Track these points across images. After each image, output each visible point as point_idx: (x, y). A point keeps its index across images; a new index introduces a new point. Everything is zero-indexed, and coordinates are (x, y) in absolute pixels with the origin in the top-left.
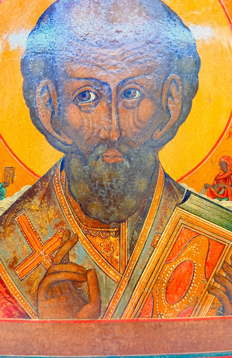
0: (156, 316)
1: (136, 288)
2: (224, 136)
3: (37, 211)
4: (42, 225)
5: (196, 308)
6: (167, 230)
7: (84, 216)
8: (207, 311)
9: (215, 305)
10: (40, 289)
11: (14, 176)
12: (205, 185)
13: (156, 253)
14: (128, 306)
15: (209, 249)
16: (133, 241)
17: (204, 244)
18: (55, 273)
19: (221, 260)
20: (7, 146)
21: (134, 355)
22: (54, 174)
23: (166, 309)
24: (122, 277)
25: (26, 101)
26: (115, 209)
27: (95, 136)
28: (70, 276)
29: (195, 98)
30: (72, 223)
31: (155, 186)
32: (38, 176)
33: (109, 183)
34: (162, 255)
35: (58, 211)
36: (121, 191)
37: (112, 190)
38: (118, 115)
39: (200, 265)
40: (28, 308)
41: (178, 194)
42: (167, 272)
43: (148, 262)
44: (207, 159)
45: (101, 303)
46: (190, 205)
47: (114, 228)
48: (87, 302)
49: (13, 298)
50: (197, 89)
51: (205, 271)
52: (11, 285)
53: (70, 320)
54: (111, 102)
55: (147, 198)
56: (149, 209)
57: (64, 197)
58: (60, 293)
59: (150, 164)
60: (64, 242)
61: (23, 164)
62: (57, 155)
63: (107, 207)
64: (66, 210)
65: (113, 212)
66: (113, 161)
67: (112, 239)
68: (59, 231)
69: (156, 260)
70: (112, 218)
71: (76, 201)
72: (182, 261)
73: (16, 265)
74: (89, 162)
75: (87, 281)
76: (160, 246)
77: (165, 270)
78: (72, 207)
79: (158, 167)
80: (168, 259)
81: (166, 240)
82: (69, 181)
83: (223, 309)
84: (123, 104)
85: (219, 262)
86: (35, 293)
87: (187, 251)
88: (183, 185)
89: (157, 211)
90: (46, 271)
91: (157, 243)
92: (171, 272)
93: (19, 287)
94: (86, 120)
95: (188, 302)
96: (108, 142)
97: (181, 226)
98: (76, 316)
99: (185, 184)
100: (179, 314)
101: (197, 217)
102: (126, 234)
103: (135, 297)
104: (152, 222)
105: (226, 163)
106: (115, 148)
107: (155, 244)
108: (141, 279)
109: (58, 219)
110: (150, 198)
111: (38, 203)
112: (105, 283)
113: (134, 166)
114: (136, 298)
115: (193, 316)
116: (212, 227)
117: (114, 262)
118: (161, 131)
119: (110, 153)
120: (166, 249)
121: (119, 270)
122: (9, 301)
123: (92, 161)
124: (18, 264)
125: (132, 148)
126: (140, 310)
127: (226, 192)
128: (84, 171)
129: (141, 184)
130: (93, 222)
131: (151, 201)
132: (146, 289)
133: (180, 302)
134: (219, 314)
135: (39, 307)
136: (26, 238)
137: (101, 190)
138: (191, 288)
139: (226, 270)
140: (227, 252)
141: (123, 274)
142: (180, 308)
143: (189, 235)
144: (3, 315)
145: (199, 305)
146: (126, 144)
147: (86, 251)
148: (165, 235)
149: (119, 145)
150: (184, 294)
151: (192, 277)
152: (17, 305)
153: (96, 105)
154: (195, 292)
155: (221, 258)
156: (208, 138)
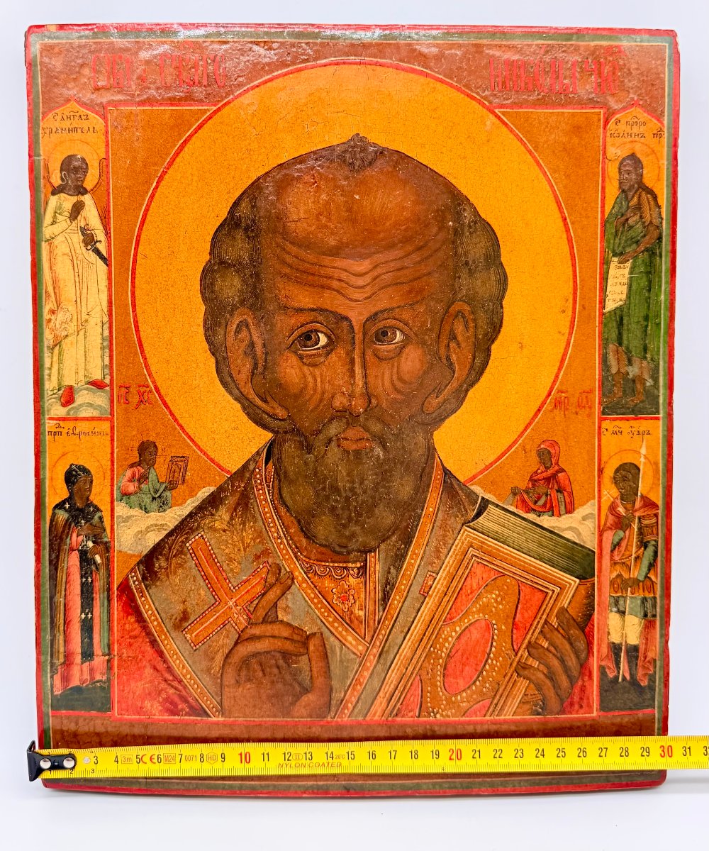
0: (426, 714)
1: (393, 665)
2: (545, 406)
3: (224, 531)
4: (232, 555)
5: (495, 701)
6: (446, 567)
7: (304, 540)
8: (515, 708)
9: (529, 696)
10: (227, 667)
11: (186, 471)
12: (512, 489)
13: (428, 606)
14: (378, 697)
15: (519, 599)
16: (389, 584)
17: (510, 592)
18: (253, 638)
19: (541, 618)
20: (176, 420)
21: (388, 782)
22: (255, 469)
23: (444, 702)
24: (368, 648)
25: (210, 346)
26: (357, 529)
27: (325, 405)
28: (279, 644)
29: (496, 343)
30: (284, 552)
31: (428, 491)
32: (228, 472)
33: (348, 485)
34: (437, 609)
35: (261, 532)
36: (369, 499)
37: (353, 496)
38: (365, 370)
39: (503, 627)
40: (205, 698)
41: (466, 504)
42: (446, 640)
43: (413, 622)
44: (517, 445)
45: (331, 690)
46: (487, 524)
47: (355, 562)
48: (307, 690)
49: (180, 681)
50: (501, 326)
51: (512, 636)
52: (177, 659)
53: (278, 719)
54: (354, 348)
55: (414, 510)
56: (417, 529)
57: (271, 507)
58: (261, 674)
59: (418, 454)
60: (270, 585)
61: (201, 450)
62: (260, 435)
63: (344, 526)
64: (273, 530)
65: (353, 535)
66: (355, 447)
67: (352, 581)
68: (261, 567)
69: (428, 618)
70: (353, 545)
71: (291, 515)
72: (473, 621)
73: (186, 624)
74: (314, 449)
75: (307, 653)
76: (435, 594)
77: (443, 636)
78: (283, 524)
79: (433, 458)
80: (449, 616)
81: (445, 583)
82: (280, 481)
83: (544, 704)
84: (373, 352)
85: (536, 623)
86: (218, 672)
87: (481, 603)
88: (476, 489)
89: (431, 533)
90: (238, 635)
91: (430, 589)
92: (454, 639)
93: (190, 662)
94: (310, 379)
95: (482, 691)
96: (348, 416)
97: (470, 560)
98: (288, 714)
99: (479, 488)
100: (466, 712)
101: (499, 544)
102: (377, 572)
103: (390, 681)
104: (422, 552)
105: (549, 452)
106: (360, 425)
107: (426, 590)
108: (401, 650)
109: (261, 546)
110: (419, 511)
111: (226, 517)
112: (338, 657)
113: (391, 456)
114: (392, 683)
115: (491, 716)
116: (524, 562)
117: (356, 622)
118: (437, 397)
119: (351, 433)
120: (446, 599)
121: (363, 635)
122: (172, 686)
123: (319, 447)
124: (190, 622)
125: (388, 426)
126: (399, 704)
127: (548, 501)
128: (306, 464)
129: (403, 487)
130: (319, 550)
131: (420, 517)
132: (410, 668)
133: (469, 692)
134: (536, 713)
135: (225, 697)
136: (205, 577)
137: (335, 496)
138: (487, 667)
139: (548, 636)
140: (550, 605)
141: (371, 642)
142: (468, 702)
143: (484, 576)
144: (161, 711)
145: (501, 697)
146: (378, 419)
147: (306, 601)
148: (444, 575)
149: (367, 419)
150: (476, 676)
151: (489, 648)
152: (185, 694)
153: (328, 353)
154: (494, 674)
155: (539, 616)
156: (517, 409)
